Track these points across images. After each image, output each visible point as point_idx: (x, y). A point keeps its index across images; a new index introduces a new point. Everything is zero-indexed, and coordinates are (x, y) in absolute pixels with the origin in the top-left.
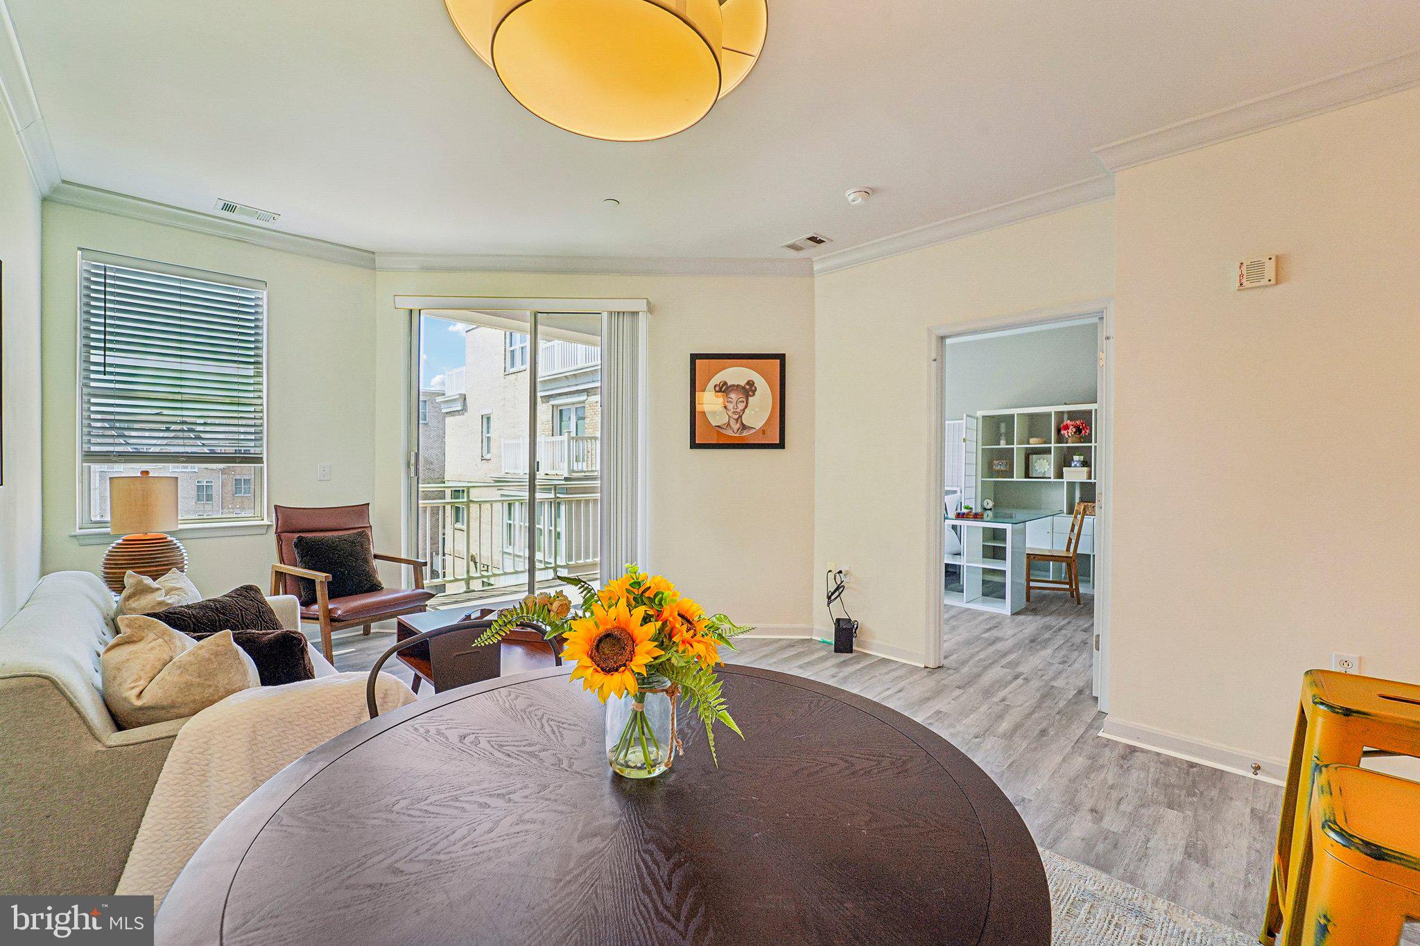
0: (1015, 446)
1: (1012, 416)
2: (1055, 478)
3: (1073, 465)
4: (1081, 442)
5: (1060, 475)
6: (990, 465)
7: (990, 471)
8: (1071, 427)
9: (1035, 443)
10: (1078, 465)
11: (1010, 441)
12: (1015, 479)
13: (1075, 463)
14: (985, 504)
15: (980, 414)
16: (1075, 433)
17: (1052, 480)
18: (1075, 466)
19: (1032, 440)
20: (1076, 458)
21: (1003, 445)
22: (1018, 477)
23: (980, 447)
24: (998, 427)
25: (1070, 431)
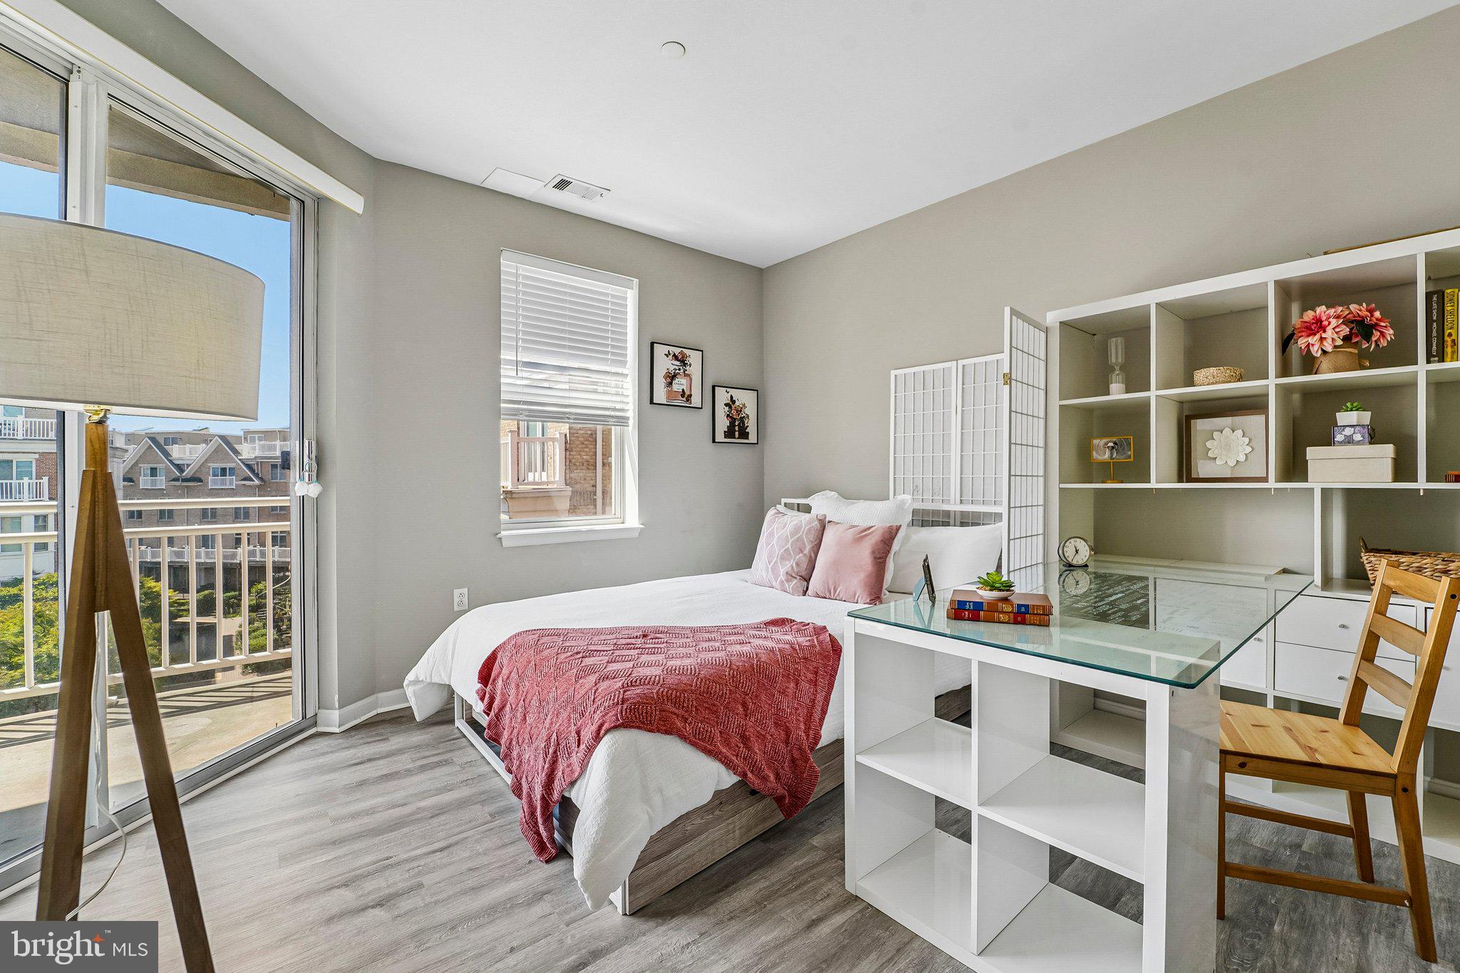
0: (1153, 394)
1: (1143, 314)
2: (1277, 481)
3: (1339, 438)
4: (1362, 368)
5: (1294, 467)
6: (1084, 451)
7: (1085, 467)
8: (1334, 322)
9: (1210, 383)
10: (1358, 437)
11: (1138, 381)
12: (1153, 484)
13: (1348, 431)
14: (1069, 552)
15: (1053, 318)
16: (1346, 339)
17: (1272, 484)
18: (1349, 441)
19: (1200, 375)
20: (1344, 418)
21: (1117, 393)
22: (1160, 475)
23: (1056, 403)
24: (1104, 351)
25: (1329, 333)
